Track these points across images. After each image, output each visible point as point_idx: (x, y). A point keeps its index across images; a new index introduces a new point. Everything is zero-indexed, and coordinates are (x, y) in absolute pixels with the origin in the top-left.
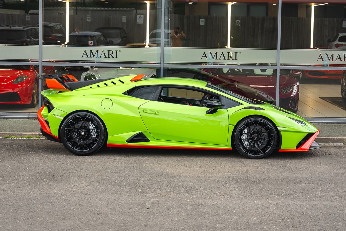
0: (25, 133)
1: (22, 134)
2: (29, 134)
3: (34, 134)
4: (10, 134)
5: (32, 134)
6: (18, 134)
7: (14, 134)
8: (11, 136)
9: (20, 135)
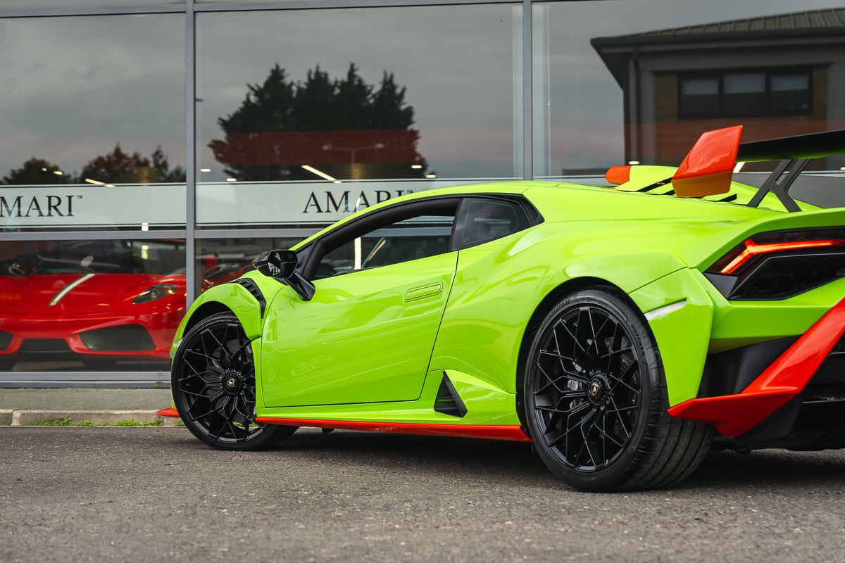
0: (118, 412)
1: (110, 414)
2: (130, 414)
3: (144, 414)
4: (74, 414)
5: (138, 414)
6: (97, 414)
7: (87, 414)
8: (79, 420)
9: (104, 419)
